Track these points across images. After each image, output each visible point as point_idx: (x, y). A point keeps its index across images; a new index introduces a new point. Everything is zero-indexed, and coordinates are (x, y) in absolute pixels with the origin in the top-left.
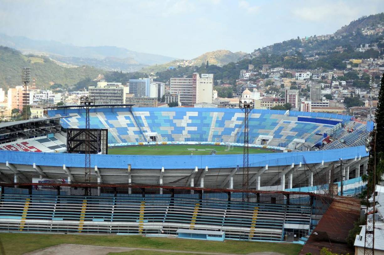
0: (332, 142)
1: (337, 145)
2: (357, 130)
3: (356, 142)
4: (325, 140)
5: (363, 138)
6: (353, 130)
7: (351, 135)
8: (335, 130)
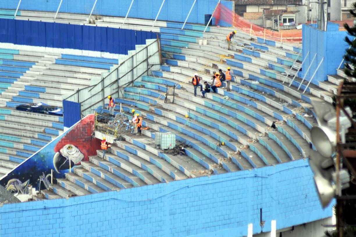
0: (108, 151)
1: (138, 163)
2: (246, 75)
3: (244, 142)
4: (70, 139)
5: (285, 118)
6: (223, 77)
7: (218, 107)
8: (122, 82)
